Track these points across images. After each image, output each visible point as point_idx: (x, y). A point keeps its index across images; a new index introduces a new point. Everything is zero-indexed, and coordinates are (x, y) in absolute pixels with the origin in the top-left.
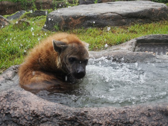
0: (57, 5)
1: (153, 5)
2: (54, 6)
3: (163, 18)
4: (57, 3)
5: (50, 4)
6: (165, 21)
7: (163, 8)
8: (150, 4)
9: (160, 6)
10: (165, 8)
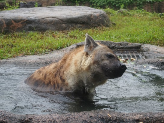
1: (92, 11)
3: (101, 24)
6: (103, 27)
8: (89, 9)
9: (99, 12)
10: (103, 14)
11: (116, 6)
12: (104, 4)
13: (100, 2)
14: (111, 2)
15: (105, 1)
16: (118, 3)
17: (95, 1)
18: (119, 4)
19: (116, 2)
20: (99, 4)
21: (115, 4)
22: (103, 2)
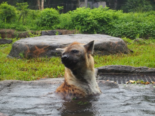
0: (19, 35)
1: (111, 39)
2: (15, 36)
3: (119, 51)
4: (18, 33)
5: (12, 34)
6: (122, 54)
7: (120, 42)
8: (108, 37)
9: (117, 40)
10: (121, 42)
11: (131, 37)
12: (119, 35)
13: (115, 33)
14: (126, 34)
15: (120, 32)
16: (132, 34)
17: (111, 33)
18: (134, 35)
19: (131, 33)
20: (115, 35)
21: (129, 35)
22: (118, 33)
